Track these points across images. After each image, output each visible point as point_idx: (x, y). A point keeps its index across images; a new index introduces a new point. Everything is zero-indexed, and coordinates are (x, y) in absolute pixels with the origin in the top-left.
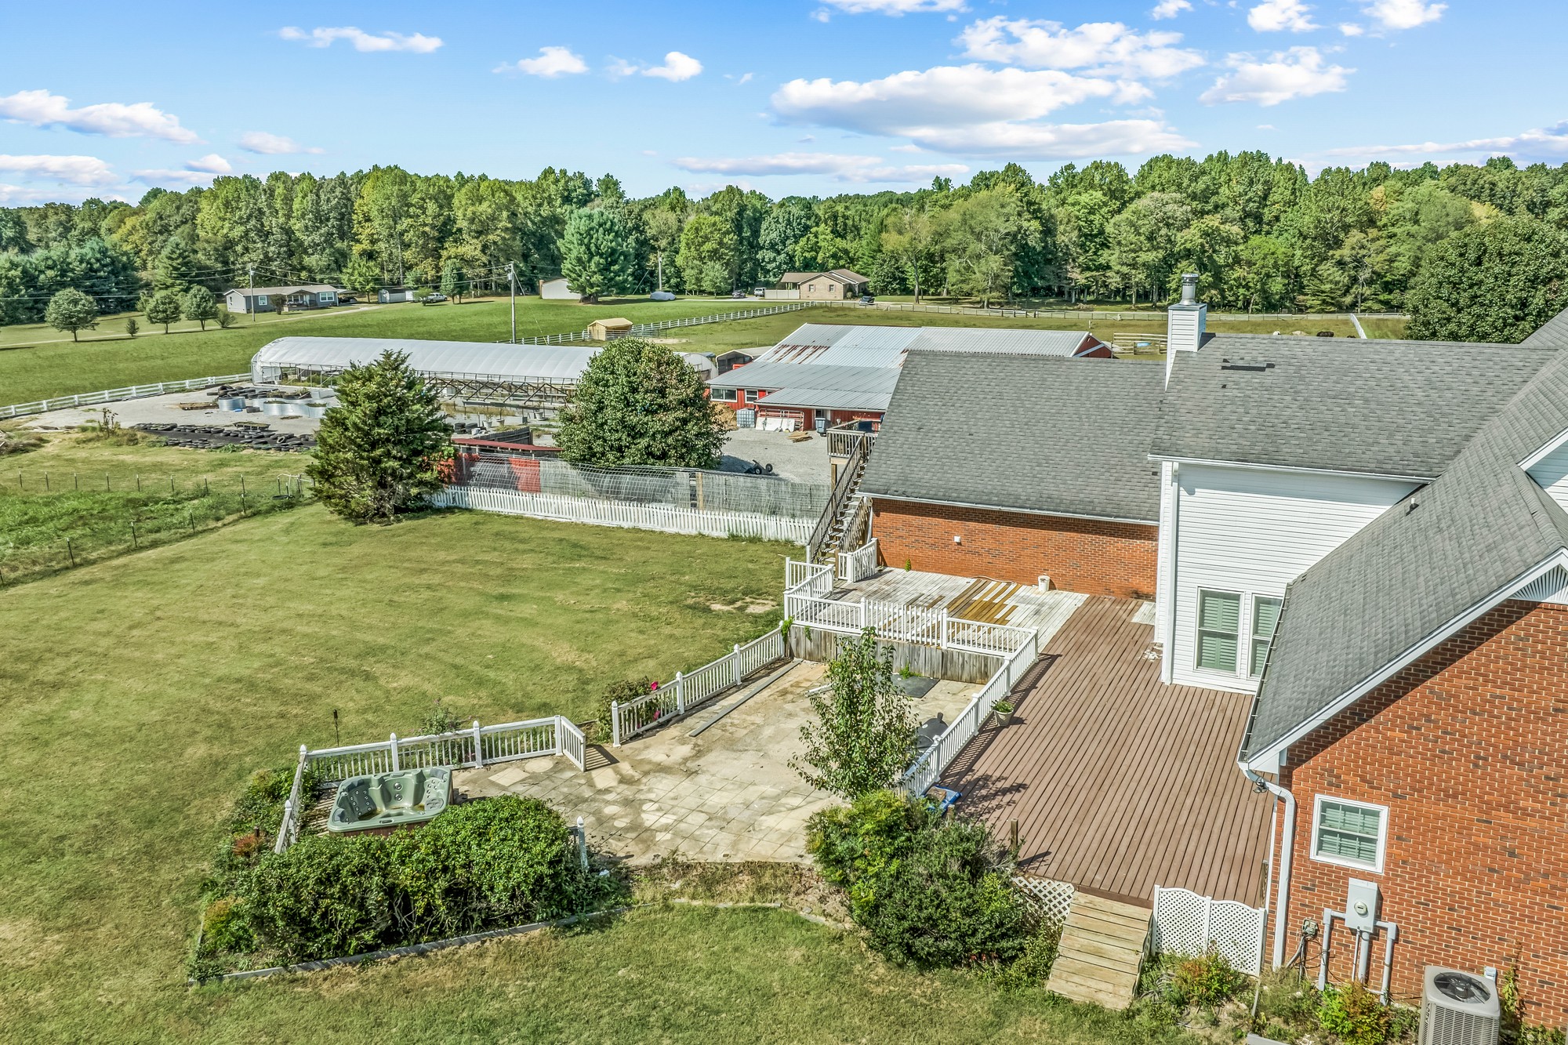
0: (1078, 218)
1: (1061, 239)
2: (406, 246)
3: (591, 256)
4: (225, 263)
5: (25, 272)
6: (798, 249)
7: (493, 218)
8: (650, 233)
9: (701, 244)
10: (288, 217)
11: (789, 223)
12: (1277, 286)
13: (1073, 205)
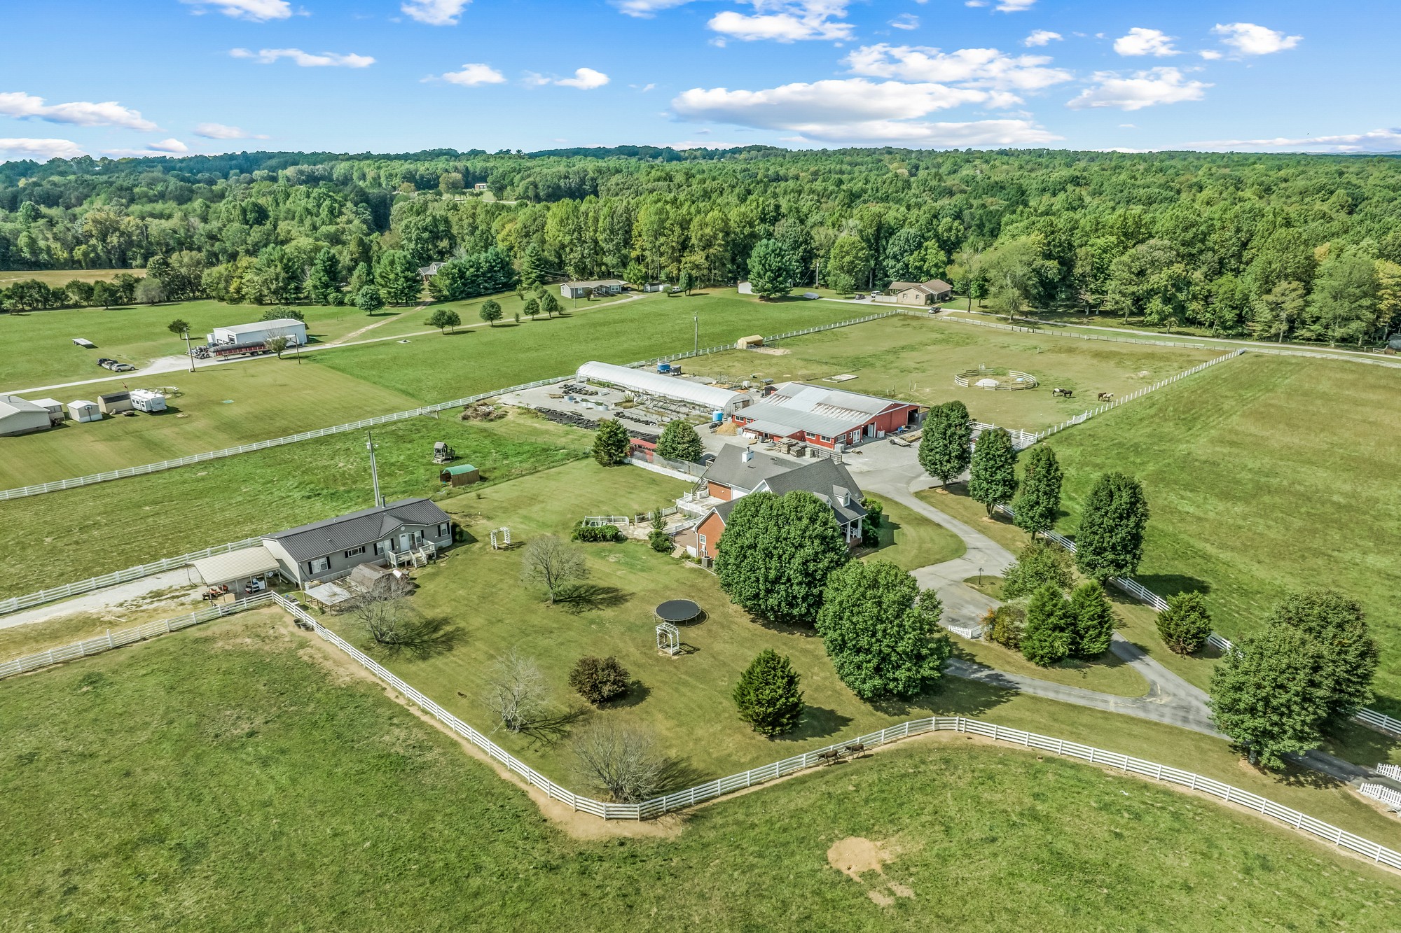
0: (1093, 256)
1: (1078, 271)
2: (662, 255)
3: (766, 271)
4: (560, 257)
6: (912, 259)
7: (715, 237)
8: (814, 245)
9: (843, 257)
10: (596, 231)
11: (907, 240)
13: (1092, 246)
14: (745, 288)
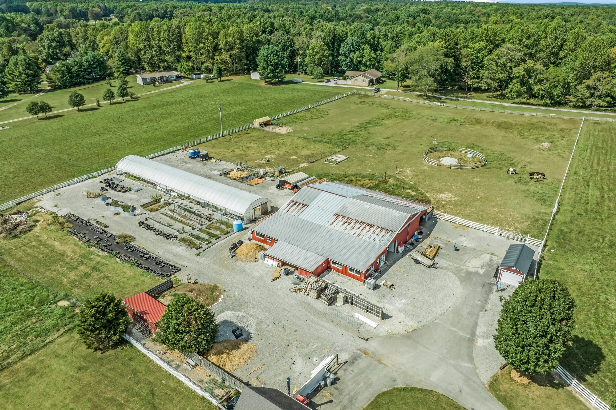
0: (472, 55)
1: (463, 64)
2: (202, 55)
3: (268, 65)
4: (138, 57)
5: (67, 68)
6: (355, 56)
7: (235, 43)
8: (296, 48)
9: (315, 55)
10: (159, 40)
11: (352, 45)
12: (557, 91)
13: (471, 48)
14: (255, 76)
